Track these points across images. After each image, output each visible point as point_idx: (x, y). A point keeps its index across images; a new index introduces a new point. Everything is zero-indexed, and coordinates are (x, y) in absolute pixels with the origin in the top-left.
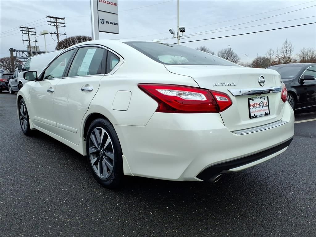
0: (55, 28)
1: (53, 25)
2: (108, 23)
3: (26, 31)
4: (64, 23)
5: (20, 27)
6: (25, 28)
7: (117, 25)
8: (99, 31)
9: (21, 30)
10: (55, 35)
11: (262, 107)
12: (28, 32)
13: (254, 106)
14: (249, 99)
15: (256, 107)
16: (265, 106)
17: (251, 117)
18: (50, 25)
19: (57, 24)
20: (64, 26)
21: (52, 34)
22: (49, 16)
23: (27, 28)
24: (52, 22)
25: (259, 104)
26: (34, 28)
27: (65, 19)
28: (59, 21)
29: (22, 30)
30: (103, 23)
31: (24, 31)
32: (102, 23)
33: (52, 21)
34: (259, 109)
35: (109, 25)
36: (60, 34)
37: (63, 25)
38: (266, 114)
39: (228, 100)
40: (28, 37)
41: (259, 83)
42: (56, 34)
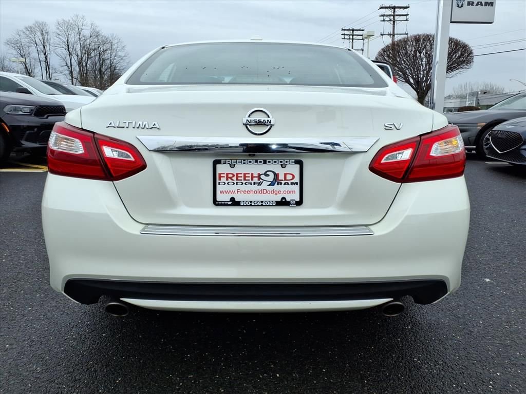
0: (390, 24)
1: (388, 21)
2: (472, 5)
3: (350, 35)
4: (406, 15)
5: (342, 30)
6: (349, 30)
7: (492, 5)
8: (451, 22)
9: (342, 35)
10: (389, 37)
11: (272, 184)
12: (353, 35)
13: (234, 178)
14: (216, 163)
15: (244, 182)
16: (283, 182)
17: (216, 203)
18: (384, 21)
19: (394, 18)
20: (407, 20)
21: (385, 35)
22: (384, 6)
23: (351, 30)
24: (387, 16)
25: (256, 175)
26: (362, 29)
27: (409, 7)
28: (398, 11)
29: (344, 35)
30: (462, 6)
31: (347, 35)
32: (458, 6)
33: (386, 14)
34: (255, 188)
35: (474, 7)
36: (397, 34)
37: (404, 18)
38: (283, 203)
39: (132, 159)
40: (351, 43)
41: (246, 125)
42: (391, 35)
